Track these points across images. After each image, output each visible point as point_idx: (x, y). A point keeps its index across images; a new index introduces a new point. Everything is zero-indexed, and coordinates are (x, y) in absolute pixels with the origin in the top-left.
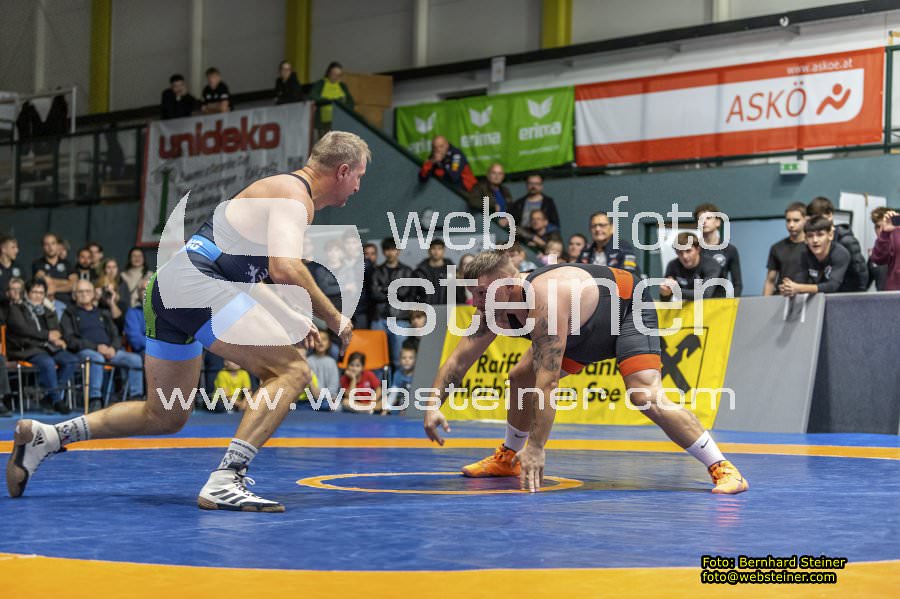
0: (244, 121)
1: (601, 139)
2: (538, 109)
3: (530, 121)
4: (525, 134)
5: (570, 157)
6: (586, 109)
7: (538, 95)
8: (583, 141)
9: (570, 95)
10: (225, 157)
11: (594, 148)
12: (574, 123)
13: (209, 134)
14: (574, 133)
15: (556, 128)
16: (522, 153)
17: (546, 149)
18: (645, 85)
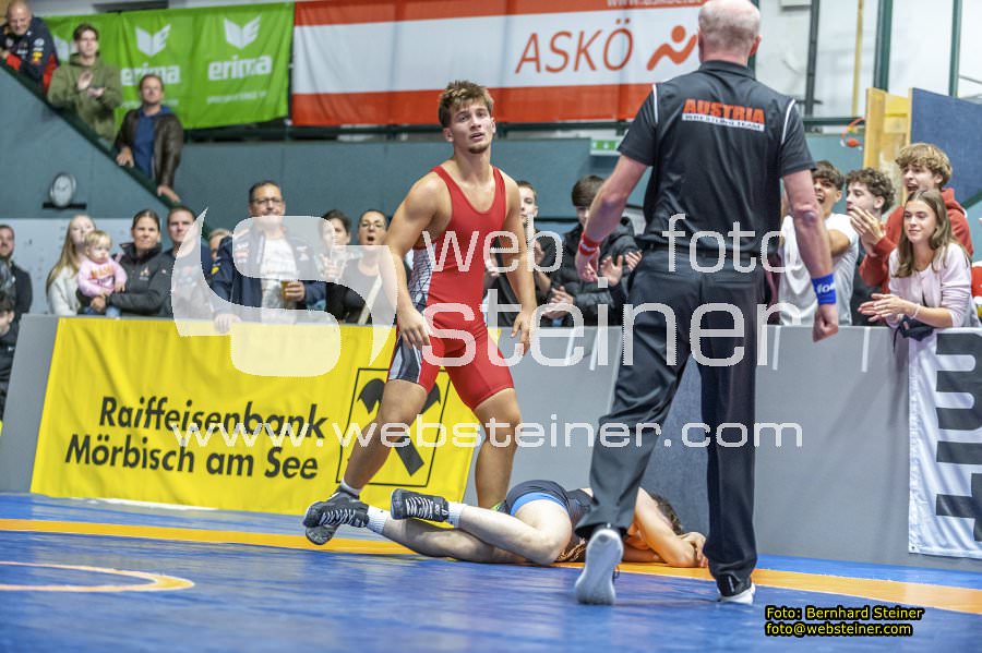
1: (329, 86)
2: (238, 34)
3: (226, 52)
4: (216, 71)
5: (283, 111)
6: (309, 38)
7: (239, 13)
8: (302, 87)
9: (287, 16)
11: (318, 98)
12: (291, 60)
14: (290, 73)
15: (264, 65)
16: (211, 100)
17: (249, 96)
18: (399, 10)
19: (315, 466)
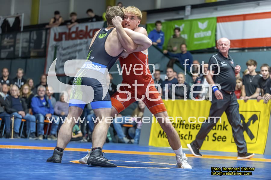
0: (87, 27)
2: (202, 26)
3: (199, 30)
4: (196, 35)
5: (214, 45)
6: (221, 26)
7: (202, 20)
9: (215, 20)
10: (78, 41)
12: (216, 31)
13: (73, 32)
14: (216, 35)
15: (209, 33)
16: (196, 43)
17: (205, 41)
18: (244, 17)
19: (226, 138)
